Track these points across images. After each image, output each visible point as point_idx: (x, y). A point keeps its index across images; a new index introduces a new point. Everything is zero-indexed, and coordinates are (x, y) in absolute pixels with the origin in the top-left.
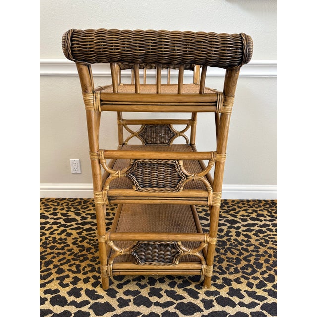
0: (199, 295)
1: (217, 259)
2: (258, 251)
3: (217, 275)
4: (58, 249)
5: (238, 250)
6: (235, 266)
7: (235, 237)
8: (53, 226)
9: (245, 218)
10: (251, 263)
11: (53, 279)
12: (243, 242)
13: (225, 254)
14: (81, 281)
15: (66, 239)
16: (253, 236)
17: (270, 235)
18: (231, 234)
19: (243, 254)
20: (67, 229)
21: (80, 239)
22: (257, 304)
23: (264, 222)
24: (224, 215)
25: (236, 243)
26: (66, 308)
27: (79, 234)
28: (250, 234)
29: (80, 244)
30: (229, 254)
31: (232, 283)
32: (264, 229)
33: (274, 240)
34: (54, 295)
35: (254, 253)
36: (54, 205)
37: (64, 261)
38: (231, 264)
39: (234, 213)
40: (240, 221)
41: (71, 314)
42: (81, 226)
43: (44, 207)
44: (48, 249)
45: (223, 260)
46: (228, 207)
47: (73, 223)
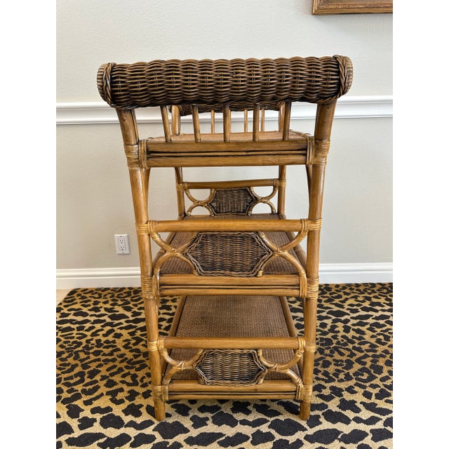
1: (321, 362)
3: (323, 383)
4: (104, 355)
5: (348, 349)
6: (346, 371)
7: (342, 333)
8: (95, 325)
10: (368, 366)
12: (354, 340)
13: (332, 356)
14: (140, 396)
15: (114, 342)
16: (368, 331)
18: (337, 329)
19: (355, 355)
20: (115, 328)
21: (134, 341)
22: (379, 419)
23: (380, 313)
24: (326, 305)
25: (345, 341)
26: (123, 430)
27: (132, 334)
28: (364, 329)
29: (134, 348)
30: (337, 356)
31: (343, 393)
32: (382, 322)
34: (105, 415)
35: (370, 354)
36: (95, 298)
37: (115, 370)
38: (340, 368)
39: (340, 301)
40: (348, 312)
41: (131, 439)
42: (133, 324)
43: (81, 300)
44: (91, 355)
45: (330, 363)
46: (330, 294)
47: (122, 321)
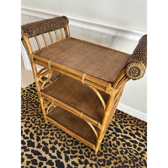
0: (69, 161)
2: (116, 155)
5: (106, 148)
6: (97, 157)
7: (111, 140)
9: (128, 131)
10: (106, 160)
11: (24, 121)
12: (113, 146)
14: (32, 127)
16: (122, 145)
17: (132, 149)
18: (110, 137)
19: (107, 152)
23: (136, 139)
24: (117, 124)
25: (109, 144)
28: (121, 143)
31: (88, 164)
32: (132, 144)
33: (131, 153)
35: (113, 155)
37: (32, 114)
39: (124, 125)
40: (123, 131)
44: (31, 106)
46: (124, 119)
